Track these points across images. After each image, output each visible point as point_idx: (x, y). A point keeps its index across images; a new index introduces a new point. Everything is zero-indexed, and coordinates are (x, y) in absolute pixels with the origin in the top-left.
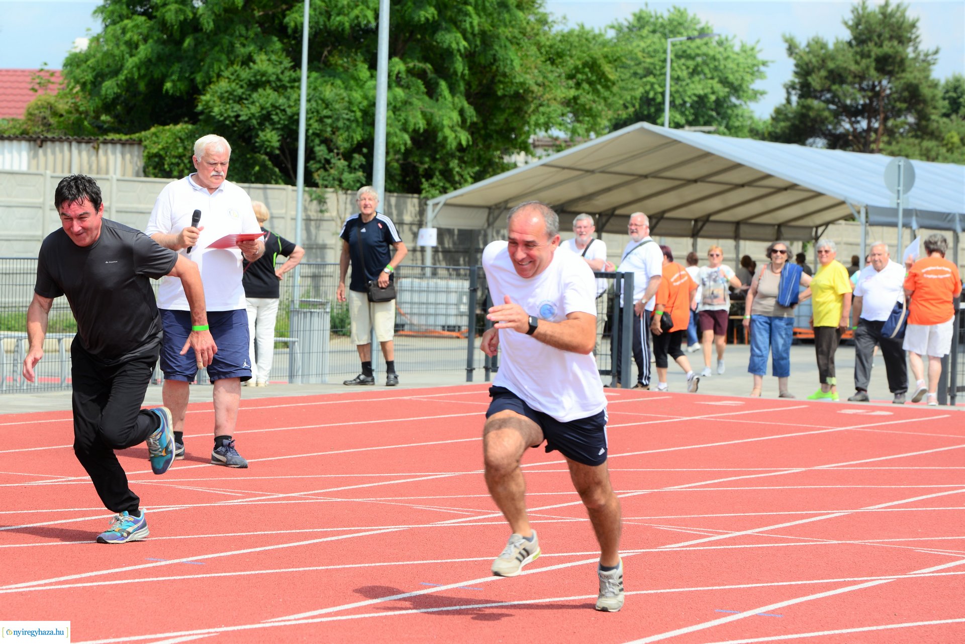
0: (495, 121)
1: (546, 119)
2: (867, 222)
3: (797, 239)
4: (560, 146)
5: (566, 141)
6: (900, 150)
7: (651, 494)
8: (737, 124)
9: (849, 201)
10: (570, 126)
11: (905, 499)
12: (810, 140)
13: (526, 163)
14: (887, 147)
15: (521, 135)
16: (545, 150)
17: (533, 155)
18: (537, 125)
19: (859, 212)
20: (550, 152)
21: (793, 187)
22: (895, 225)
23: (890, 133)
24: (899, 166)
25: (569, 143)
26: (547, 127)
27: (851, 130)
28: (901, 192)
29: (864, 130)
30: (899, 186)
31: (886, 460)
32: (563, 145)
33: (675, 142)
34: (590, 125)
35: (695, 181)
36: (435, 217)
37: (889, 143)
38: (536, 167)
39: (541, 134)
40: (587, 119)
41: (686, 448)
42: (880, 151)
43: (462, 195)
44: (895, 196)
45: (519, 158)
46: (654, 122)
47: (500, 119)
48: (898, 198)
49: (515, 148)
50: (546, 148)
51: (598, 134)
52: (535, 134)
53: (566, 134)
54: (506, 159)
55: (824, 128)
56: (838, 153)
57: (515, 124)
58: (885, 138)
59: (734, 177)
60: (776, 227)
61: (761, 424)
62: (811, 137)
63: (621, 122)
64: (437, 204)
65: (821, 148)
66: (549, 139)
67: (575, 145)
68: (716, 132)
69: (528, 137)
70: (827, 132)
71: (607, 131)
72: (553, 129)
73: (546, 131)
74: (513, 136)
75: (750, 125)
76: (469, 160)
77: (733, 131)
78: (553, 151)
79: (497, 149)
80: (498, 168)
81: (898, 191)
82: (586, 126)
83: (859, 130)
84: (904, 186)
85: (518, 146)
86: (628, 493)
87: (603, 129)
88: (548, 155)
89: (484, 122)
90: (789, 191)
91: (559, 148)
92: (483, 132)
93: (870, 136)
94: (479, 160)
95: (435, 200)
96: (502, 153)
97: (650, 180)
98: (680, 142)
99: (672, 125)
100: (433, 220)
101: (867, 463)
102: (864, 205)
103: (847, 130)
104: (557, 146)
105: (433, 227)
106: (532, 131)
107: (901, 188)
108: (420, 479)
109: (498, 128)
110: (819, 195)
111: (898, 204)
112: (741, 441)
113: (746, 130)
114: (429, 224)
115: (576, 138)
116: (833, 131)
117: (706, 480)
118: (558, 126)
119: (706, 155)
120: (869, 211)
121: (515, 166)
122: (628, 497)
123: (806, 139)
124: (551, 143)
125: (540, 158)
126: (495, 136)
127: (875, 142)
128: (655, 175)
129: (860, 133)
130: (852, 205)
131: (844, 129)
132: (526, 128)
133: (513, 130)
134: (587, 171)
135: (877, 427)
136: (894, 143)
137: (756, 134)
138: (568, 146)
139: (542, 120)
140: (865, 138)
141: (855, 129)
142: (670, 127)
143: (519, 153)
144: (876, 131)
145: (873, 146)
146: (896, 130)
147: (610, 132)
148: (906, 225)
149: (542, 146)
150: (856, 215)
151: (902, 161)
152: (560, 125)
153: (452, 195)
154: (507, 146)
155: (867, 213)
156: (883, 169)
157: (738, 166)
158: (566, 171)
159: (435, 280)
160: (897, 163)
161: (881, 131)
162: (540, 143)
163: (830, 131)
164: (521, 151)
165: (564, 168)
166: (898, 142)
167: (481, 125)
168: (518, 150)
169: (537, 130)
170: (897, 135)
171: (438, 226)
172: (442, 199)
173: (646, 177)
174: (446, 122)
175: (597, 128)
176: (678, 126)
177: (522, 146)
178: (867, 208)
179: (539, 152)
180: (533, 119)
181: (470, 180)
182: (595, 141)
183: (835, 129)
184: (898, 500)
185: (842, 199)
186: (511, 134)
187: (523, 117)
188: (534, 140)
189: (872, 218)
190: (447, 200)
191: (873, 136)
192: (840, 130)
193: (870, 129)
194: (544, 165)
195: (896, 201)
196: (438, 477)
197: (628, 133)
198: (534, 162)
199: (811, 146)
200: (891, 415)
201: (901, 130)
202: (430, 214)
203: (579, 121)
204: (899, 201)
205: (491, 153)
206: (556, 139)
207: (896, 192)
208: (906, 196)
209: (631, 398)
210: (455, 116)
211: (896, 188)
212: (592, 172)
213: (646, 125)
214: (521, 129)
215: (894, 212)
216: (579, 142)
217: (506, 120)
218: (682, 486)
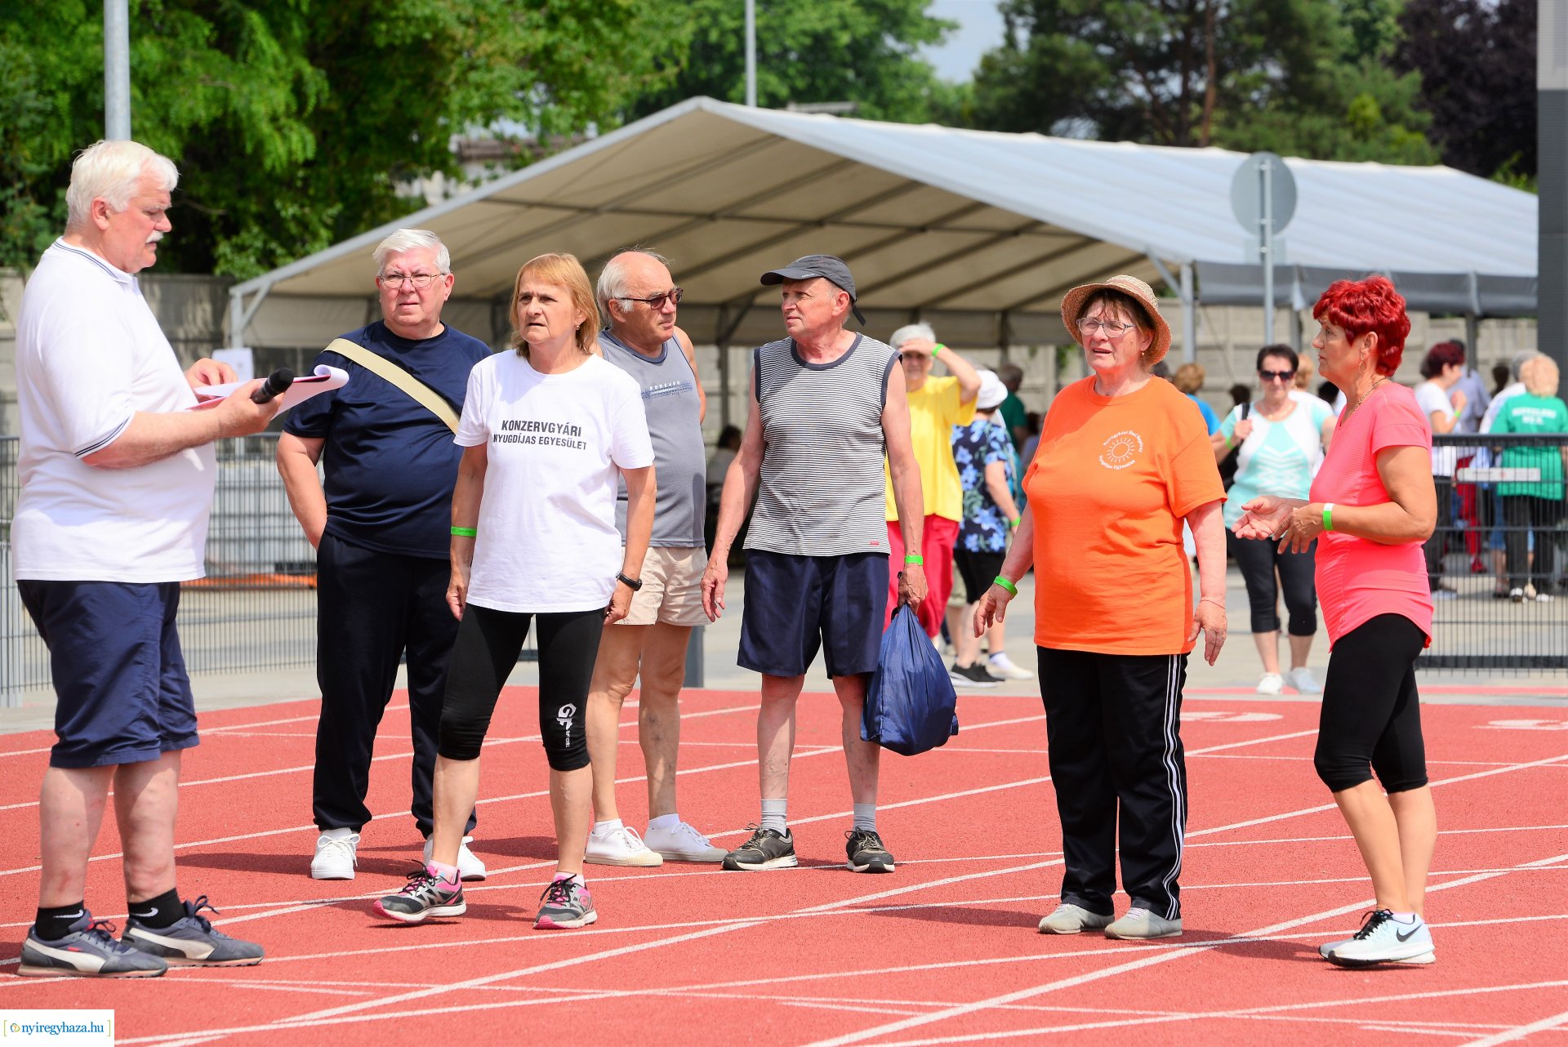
0: (374, 107)
1: (486, 99)
2: (1195, 298)
3: (1045, 342)
4: (521, 156)
5: (530, 146)
6: (1255, 139)
7: (770, 924)
8: (902, 94)
9: (1156, 253)
10: (536, 112)
11: (1328, 908)
12: (1061, 125)
13: (446, 196)
14: (1226, 132)
15: (430, 134)
16: (488, 167)
17: (460, 179)
18: (466, 111)
19: (1177, 277)
20: (499, 170)
21: (1032, 227)
22: (1257, 302)
23: (1231, 101)
24: (1262, 173)
25: (539, 150)
26: (490, 113)
27: (1148, 98)
28: (1268, 230)
29: (1175, 99)
30: (1263, 216)
31: (1278, 821)
32: (527, 153)
33: (773, 139)
34: (583, 108)
35: (820, 223)
36: (250, 322)
37: (1230, 124)
38: (470, 204)
39: (475, 132)
40: (575, 94)
41: (836, 815)
42: (1210, 142)
43: (307, 273)
44: (1256, 238)
45: (432, 186)
46: (723, 96)
47: (385, 101)
48: (1263, 243)
49: (421, 164)
50: (490, 162)
51: (604, 128)
52: (461, 131)
53: (529, 129)
54: (401, 190)
55: (1089, 97)
56: (1127, 148)
57: (417, 112)
58: (1220, 115)
59: (902, 211)
60: (998, 317)
61: (997, 755)
62: (1062, 116)
63: (652, 100)
64: (253, 294)
65: (1086, 138)
66: (495, 143)
67: (551, 154)
68: (855, 114)
69: (447, 140)
70: (1096, 105)
71: (619, 120)
72: (501, 119)
73: (486, 125)
74: (415, 138)
75: (930, 96)
76: (321, 194)
77: (888, 109)
78: (506, 167)
79: (380, 167)
80: (382, 208)
81: (1262, 228)
82: (573, 111)
83: (1165, 97)
84: (1274, 216)
85: (426, 160)
86: (716, 926)
87: (614, 114)
88: (495, 178)
89: (349, 110)
90: (1023, 238)
91: (519, 162)
92: (348, 131)
93: (1188, 111)
94: (341, 193)
95: (249, 286)
96: (391, 176)
97: (720, 224)
98: (782, 139)
99: (763, 101)
100: (243, 331)
101: (1235, 831)
102: (1189, 260)
103: (1139, 100)
104: (513, 157)
105: (245, 346)
106: (454, 124)
107: (1268, 221)
108: (246, 918)
109: (379, 121)
110: (1088, 242)
111: (1263, 256)
112: (956, 795)
113: (919, 109)
114: (237, 340)
115: (553, 138)
116: (1109, 103)
117: (888, 889)
118: (511, 113)
119: (842, 164)
120: (1200, 273)
121: (423, 203)
122: (717, 936)
123: (1052, 122)
124: (499, 151)
125: (476, 184)
126: (373, 138)
127: (1199, 121)
128: (730, 213)
129: (1167, 104)
130: (1164, 263)
131: (1133, 96)
132: (441, 121)
133: (413, 124)
134: (583, 210)
135: (1251, 749)
136: (1241, 124)
137: (946, 114)
138: (538, 157)
139: (476, 100)
140: (1177, 115)
141: (1156, 97)
142: (759, 105)
143: (429, 176)
144: (1201, 99)
145: (1197, 132)
146: (1243, 95)
147: (628, 121)
148: (1282, 303)
149: (480, 158)
150: (1172, 283)
151: (1265, 162)
152: (516, 108)
153: (289, 272)
154: (402, 161)
155: (1195, 279)
156: (1226, 182)
157: (911, 186)
158: (536, 211)
159: (253, 464)
160: (1256, 167)
161: (1211, 99)
162: (473, 152)
163: (1101, 101)
164: (433, 170)
165: (530, 205)
166: (1249, 122)
167: (343, 116)
168: (428, 169)
169: (467, 124)
170: (1247, 107)
171: (257, 344)
172: (264, 281)
173: (711, 217)
174: (260, 109)
175: (601, 113)
176: (772, 101)
177: (437, 158)
178: (1194, 266)
179: (474, 170)
180: (455, 99)
181: (324, 233)
182: (597, 142)
183: (1112, 97)
184: (1312, 913)
185: (1140, 249)
186: (409, 133)
187: (434, 97)
188: (460, 146)
189: (1208, 289)
190: (273, 284)
191: (1195, 109)
192: (1125, 100)
193: (1187, 95)
194: (487, 200)
195: (1257, 249)
196: (286, 911)
197: (669, 122)
198: (464, 194)
199: (1063, 134)
200: (1278, 721)
201: (1255, 95)
202: (236, 317)
203: (560, 101)
204: (1264, 250)
205: (366, 176)
206: (512, 141)
207: (1257, 229)
208: (1278, 237)
209: (708, 709)
210: (281, 96)
211: (1257, 221)
212: (594, 211)
213: (707, 103)
214: (432, 121)
215: (1254, 273)
216: (561, 148)
217: (399, 104)
218: (836, 905)
